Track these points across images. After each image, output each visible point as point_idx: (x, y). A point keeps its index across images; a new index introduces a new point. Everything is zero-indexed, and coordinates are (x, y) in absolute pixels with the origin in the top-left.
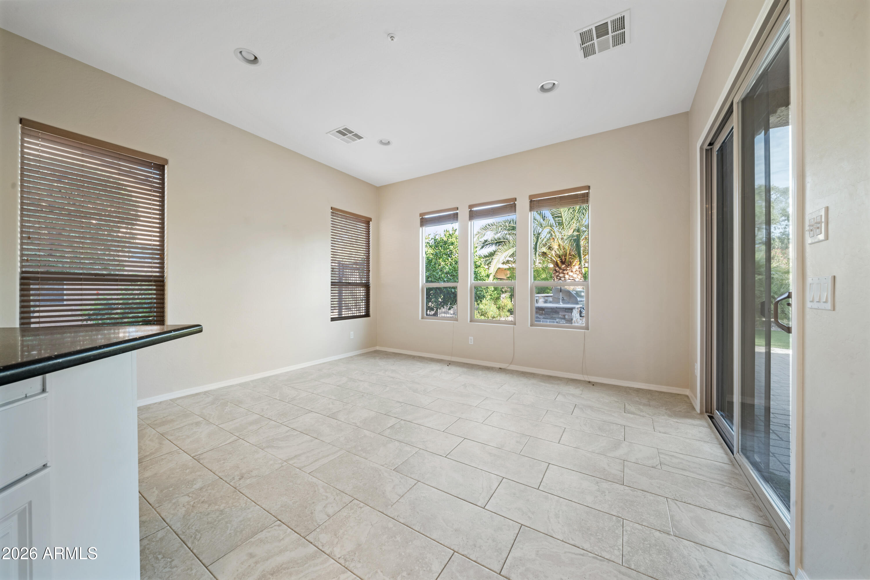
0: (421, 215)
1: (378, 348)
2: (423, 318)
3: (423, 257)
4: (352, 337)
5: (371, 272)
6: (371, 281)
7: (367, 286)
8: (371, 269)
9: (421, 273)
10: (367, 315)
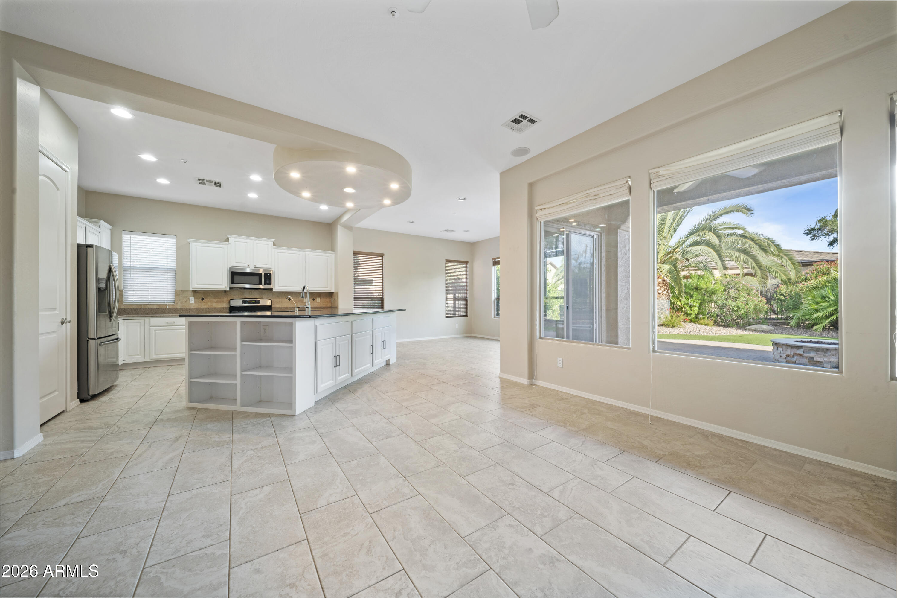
0: (493, 259)
1: (472, 335)
2: (494, 317)
3: (495, 283)
4: (457, 327)
5: (468, 292)
6: (468, 297)
7: (466, 299)
8: (468, 290)
9: (493, 292)
10: (466, 316)
